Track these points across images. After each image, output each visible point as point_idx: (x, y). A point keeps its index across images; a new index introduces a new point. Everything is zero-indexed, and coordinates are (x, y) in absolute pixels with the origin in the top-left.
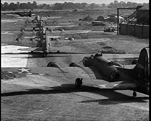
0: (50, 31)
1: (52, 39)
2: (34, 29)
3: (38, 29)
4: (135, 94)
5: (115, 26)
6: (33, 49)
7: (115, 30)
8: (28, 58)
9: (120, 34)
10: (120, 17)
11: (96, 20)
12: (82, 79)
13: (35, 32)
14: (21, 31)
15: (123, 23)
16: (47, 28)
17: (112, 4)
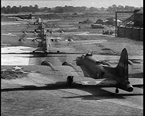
0: (51, 32)
1: (52, 40)
2: (35, 30)
3: (39, 30)
4: (117, 91)
5: (114, 29)
6: (34, 49)
7: (113, 32)
8: (30, 57)
9: (118, 36)
10: (118, 21)
11: (95, 23)
12: (73, 77)
13: (37, 34)
14: (23, 32)
15: (121, 26)
16: (48, 30)
17: (110, 7)
